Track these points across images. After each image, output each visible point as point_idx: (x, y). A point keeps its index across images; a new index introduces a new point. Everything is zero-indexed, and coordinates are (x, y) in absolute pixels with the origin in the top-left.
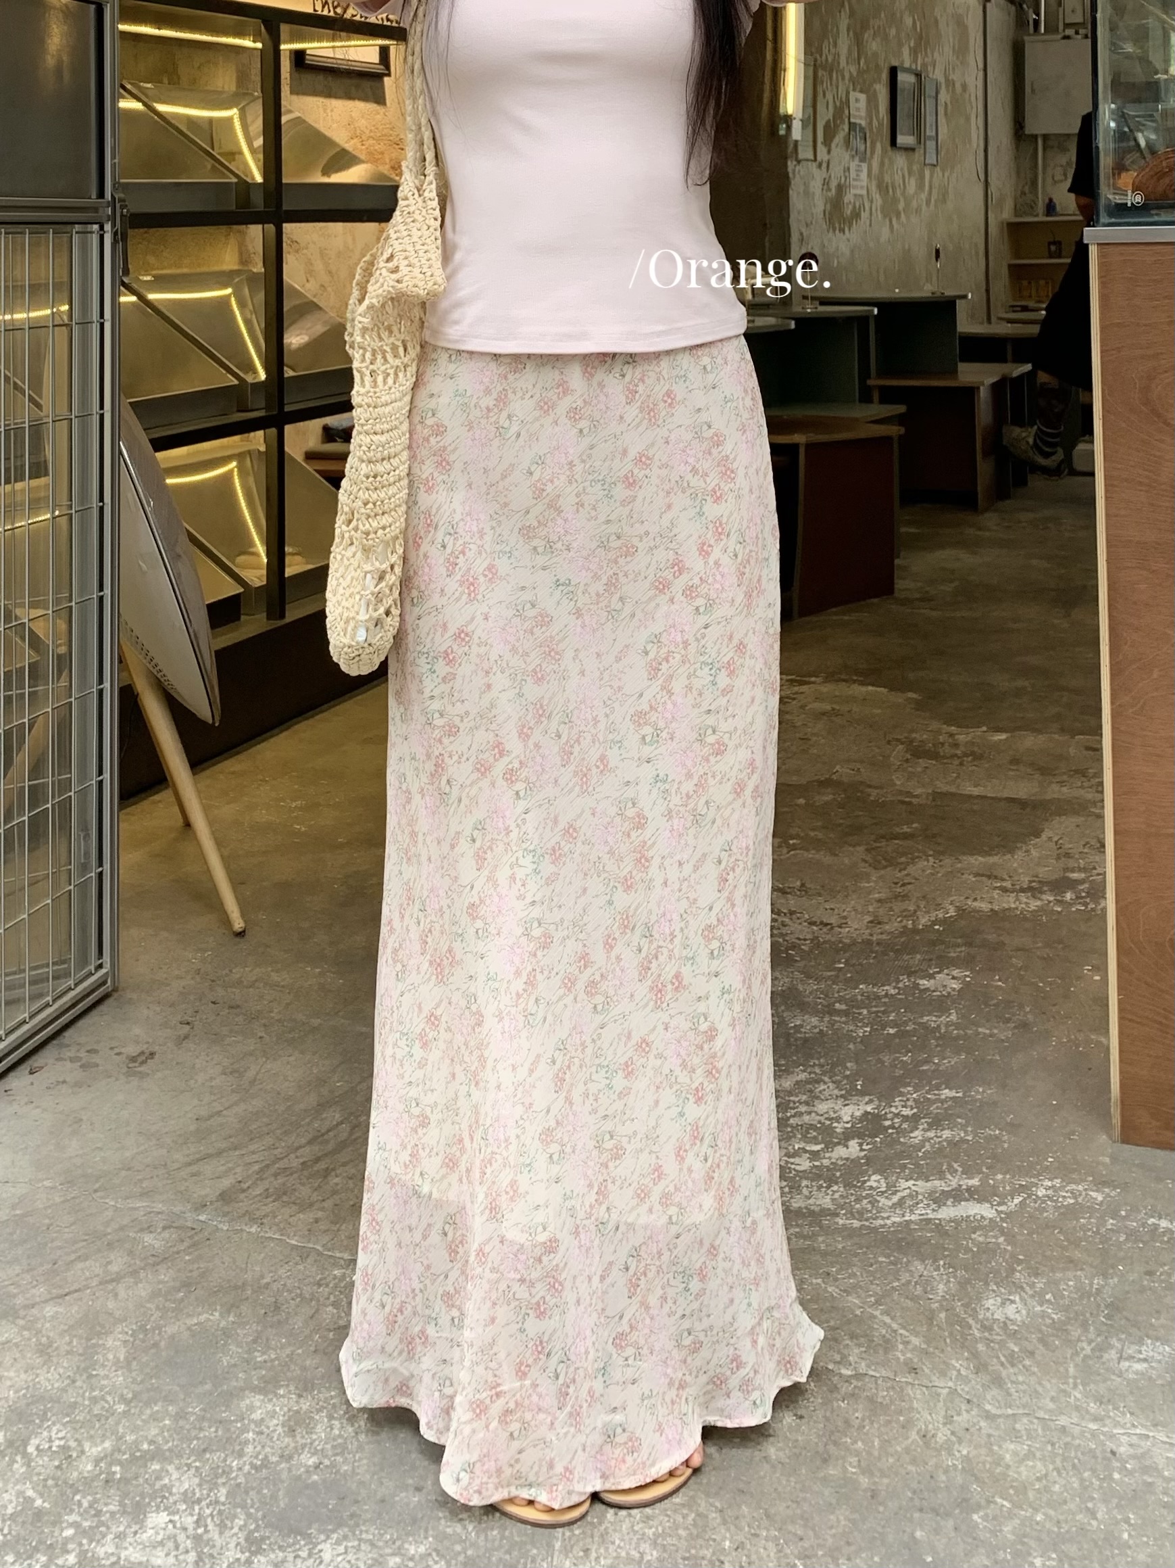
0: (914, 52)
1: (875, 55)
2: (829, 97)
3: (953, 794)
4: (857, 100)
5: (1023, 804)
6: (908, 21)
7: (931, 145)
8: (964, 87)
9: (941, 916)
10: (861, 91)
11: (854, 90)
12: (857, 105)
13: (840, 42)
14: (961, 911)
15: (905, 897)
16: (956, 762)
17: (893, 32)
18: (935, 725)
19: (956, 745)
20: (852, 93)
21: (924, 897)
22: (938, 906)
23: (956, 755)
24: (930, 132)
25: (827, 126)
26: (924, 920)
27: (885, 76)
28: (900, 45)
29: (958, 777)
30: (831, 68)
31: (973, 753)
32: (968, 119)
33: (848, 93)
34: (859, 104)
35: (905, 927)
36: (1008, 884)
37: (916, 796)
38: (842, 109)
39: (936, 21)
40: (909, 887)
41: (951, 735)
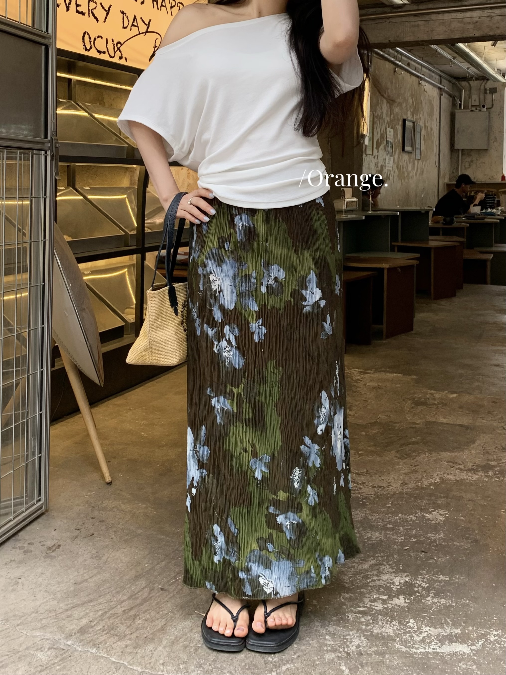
0: (413, 114)
1: (397, 114)
2: (379, 129)
3: (435, 422)
4: (390, 132)
5: (467, 428)
6: (410, 101)
7: (418, 151)
8: (432, 129)
9: (433, 481)
10: (391, 128)
11: (389, 127)
12: (390, 134)
13: (383, 107)
14: (443, 480)
15: (416, 472)
16: (435, 407)
17: (404, 105)
18: (425, 390)
19: (434, 399)
20: (388, 129)
21: (425, 471)
22: (432, 477)
23: (435, 404)
24: (418, 146)
25: (377, 141)
26: (426, 483)
27: (401, 122)
28: (407, 110)
29: (436, 414)
30: (380, 118)
31: (442, 403)
32: (432, 142)
33: (386, 129)
34: (390, 133)
35: (417, 486)
36: (462, 467)
37: (418, 424)
38: (383, 135)
39: (422, 102)
40: (418, 467)
41: (432, 394)
